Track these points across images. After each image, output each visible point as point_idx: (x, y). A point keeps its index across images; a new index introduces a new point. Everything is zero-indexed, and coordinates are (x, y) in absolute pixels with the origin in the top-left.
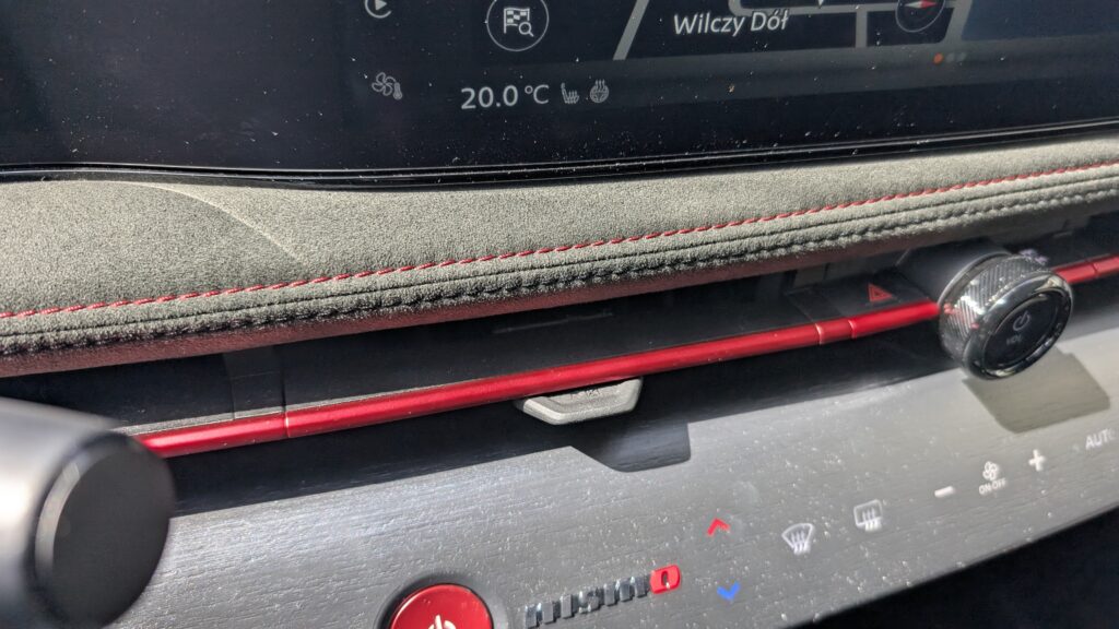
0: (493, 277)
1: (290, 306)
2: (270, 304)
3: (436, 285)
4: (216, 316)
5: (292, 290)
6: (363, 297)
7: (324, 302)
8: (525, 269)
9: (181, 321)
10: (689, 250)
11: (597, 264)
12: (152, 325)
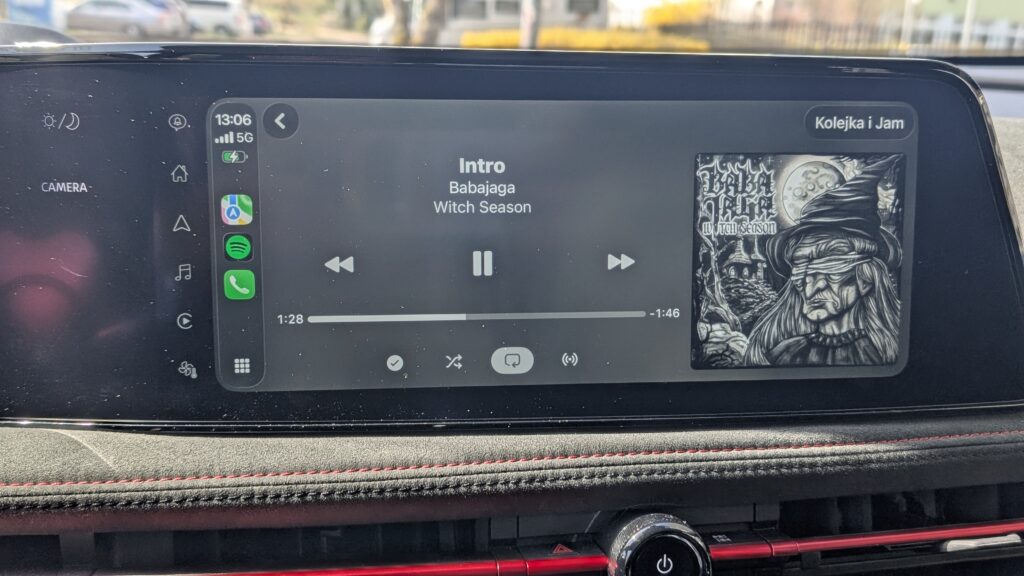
0: (234, 489)
1: (102, 495)
2: (90, 493)
3: (196, 491)
4: (56, 498)
5: (106, 486)
6: (148, 493)
7: (123, 495)
8: (257, 485)
9: (34, 498)
10: (378, 483)
11: (309, 486)
12: (17, 499)
